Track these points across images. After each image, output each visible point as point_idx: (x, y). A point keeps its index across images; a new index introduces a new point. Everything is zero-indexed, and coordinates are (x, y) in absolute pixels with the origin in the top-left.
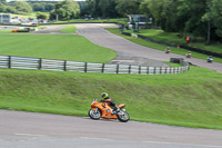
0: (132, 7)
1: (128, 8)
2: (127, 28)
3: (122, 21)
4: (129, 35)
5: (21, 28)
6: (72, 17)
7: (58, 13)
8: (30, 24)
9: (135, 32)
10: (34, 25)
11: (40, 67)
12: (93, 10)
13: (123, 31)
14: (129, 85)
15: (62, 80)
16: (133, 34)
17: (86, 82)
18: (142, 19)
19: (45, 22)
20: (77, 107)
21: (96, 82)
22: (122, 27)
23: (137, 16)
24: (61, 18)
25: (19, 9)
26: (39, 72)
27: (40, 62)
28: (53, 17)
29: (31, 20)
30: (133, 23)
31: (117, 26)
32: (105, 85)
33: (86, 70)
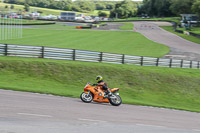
0: (184, 7)
1: (181, 8)
2: (180, 26)
3: (175, 19)
4: (182, 32)
5: (85, 25)
6: (130, 15)
7: (117, 11)
8: (92, 21)
9: (187, 29)
10: (95, 22)
11: (101, 60)
12: (149, 9)
14: (181, 78)
15: (120, 71)
16: (185, 32)
17: (141, 74)
18: (194, 18)
19: (106, 19)
20: (134, 96)
21: (151, 74)
22: (176, 25)
23: (189, 15)
24: (120, 16)
25: (83, 8)
26: (100, 64)
27: (101, 55)
28: (113, 15)
29: (93, 17)
30: (185, 22)
31: (171, 24)
32: (159, 77)
33: (142, 63)
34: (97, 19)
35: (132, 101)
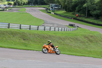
2: (49, 10)
3: (47, 6)
4: (50, 13)
5: (0, 9)
6: (24, 4)
7: (17, 2)
8: (4, 7)
9: (53, 11)
10: (6, 8)
11: (9, 27)
12: (34, 1)
13: (47, 11)
14: (50, 36)
15: (19, 33)
16: (52, 13)
17: (30, 34)
18: (56, 6)
19: (11, 6)
20: (26, 46)
21: (35, 34)
22: (47, 9)
23: (54, 4)
24: (19, 5)
26: (8, 30)
27: (9, 25)
28: (15, 4)
29: (5, 5)
30: (52, 8)
31: (45, 9)
32: (39, 36)
33: (30, 29)
34: (7, 6)
35: (25, 48)
